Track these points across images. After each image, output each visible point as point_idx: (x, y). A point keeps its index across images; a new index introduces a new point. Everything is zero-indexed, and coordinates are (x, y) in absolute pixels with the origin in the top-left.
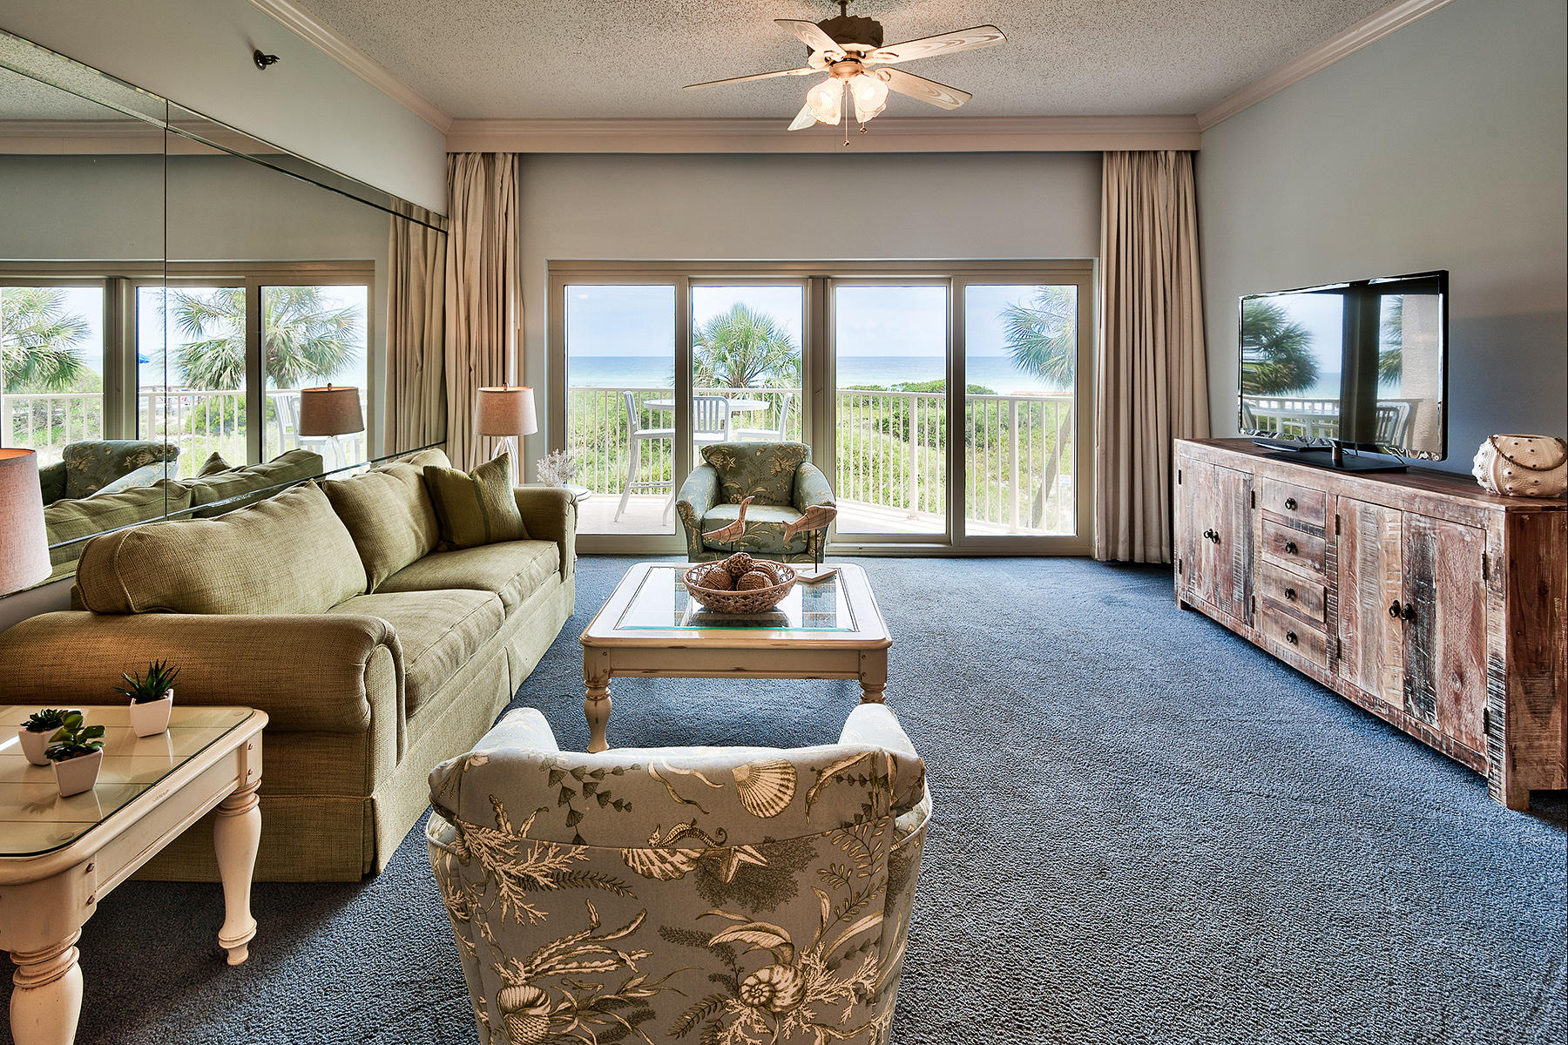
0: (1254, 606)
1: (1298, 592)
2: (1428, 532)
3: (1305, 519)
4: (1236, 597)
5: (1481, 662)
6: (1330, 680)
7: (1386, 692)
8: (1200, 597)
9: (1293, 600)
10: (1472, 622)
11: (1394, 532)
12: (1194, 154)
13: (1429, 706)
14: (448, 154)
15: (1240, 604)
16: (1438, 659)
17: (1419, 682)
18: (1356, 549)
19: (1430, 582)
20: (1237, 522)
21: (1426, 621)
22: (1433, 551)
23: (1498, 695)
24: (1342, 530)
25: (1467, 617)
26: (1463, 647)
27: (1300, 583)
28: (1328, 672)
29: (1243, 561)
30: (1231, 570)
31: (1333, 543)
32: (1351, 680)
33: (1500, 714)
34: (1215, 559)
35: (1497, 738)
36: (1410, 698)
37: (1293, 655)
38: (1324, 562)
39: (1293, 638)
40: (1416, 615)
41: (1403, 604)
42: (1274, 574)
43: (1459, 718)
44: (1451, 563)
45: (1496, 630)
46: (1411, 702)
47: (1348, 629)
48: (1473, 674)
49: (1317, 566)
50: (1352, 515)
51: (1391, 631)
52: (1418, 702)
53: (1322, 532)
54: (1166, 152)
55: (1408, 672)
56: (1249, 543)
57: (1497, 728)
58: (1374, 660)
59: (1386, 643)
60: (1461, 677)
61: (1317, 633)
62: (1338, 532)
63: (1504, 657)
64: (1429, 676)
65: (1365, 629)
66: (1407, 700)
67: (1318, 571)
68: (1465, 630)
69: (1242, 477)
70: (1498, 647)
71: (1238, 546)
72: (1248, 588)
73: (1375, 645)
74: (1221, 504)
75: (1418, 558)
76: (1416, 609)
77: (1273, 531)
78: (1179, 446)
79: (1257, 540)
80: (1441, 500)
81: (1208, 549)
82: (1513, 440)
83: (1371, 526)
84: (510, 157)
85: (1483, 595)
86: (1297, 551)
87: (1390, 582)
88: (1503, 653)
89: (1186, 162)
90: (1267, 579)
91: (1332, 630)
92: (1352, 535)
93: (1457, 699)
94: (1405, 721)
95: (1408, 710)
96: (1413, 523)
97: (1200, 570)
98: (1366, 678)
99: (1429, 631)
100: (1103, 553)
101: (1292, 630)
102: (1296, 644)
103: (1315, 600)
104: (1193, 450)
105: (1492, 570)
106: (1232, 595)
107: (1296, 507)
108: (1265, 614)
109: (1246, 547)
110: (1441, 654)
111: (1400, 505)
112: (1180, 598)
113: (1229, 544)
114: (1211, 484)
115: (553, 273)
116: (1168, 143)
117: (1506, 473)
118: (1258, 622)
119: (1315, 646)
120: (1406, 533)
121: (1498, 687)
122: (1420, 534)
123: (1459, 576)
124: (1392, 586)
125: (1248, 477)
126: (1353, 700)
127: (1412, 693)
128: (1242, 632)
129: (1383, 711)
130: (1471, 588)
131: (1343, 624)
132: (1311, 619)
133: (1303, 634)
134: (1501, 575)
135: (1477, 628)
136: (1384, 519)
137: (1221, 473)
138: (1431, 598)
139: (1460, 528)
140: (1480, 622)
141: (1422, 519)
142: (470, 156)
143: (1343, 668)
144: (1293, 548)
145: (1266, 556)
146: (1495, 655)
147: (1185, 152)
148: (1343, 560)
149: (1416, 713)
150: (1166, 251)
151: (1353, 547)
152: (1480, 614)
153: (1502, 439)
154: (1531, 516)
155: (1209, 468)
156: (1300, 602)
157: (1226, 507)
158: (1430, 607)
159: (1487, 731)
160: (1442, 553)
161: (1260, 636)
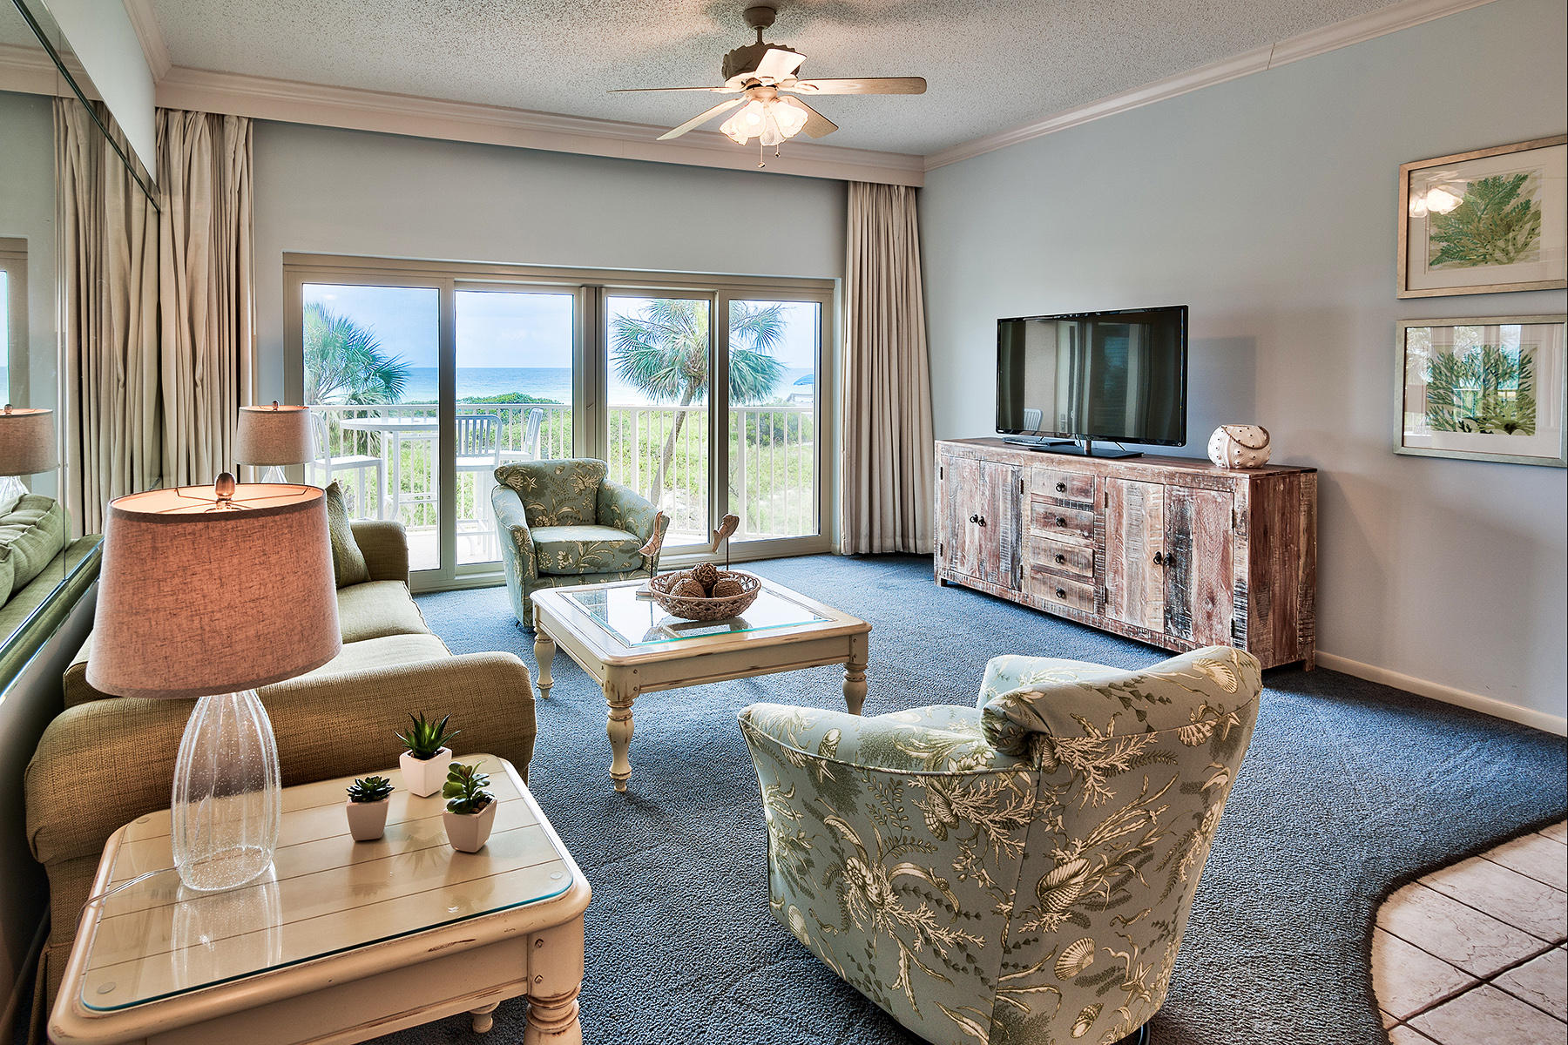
0: (1022, 573)
1: (1067, 556)
2: (1186, 498)
3: (1073, 498)
4: (1003, 568)
5: (1229, 587)
6: (1097, 621)
7: (1149, 622)
8: (963, 573)
9: (1062, 563)
10: (1222, 560)
11: (1157, 501)
12: (917, 190)
13: (1185, 625)
14: (157, 109)
15: (1006, 574)
16: (1194, 590)
17: (1177, 609)
18: (1122, 516)
19: (1188, 534)
20: (1005, 507)
21: (1184, 564)
22: (1191, 512)
23: (1242, 608)
24: (1110, 503)
25: (1218, 556)
26: (1214, 578)
27: (1069, 549)
28: (1096, 615)
29: (1011, 537)
30: (997, 548)
31: (1101, 515)
32: (1118, 617)
33: (1243, 621)
34: (980, 539)
35: (1241, 639)
36: (1169, 622)
37: (1061, 607)
38: (1090, 530)
39: (1062, 593)
40: (1176, 561)
41: (1165, 554)
42: (1043, 545)
43: (1211, 630)
44: (1206, 519)
45: (1241, 562)
46: (1170, 625)
47: (1114, 579)
48: (1222, 596)
49: (1086, 534)
50: (1119, 491)
51: (1154, 576)
52: (1176, 624)
53: (1091, 507)
54: (898, 186)
55: (1168, 603)
56: (1017, 522)
57: (1241, 632)
58: (1138, 599)
59: (1149, 585)
60: (1213, 600)
61: (1086, 586)
62: (1106, 506)
63: (1247, 581)
64: (1186, 604)
65: (1131, 577)
66: (1167, 624)
67: (1086, 538)
68: (1216, 565)
69: (1011, 468)
70: (1242, 575)
71: (1006, 526)
72: (1015, 559)
73: (1139, 588)
74: (987, 493)
75: (1179, 518)
76: (1176, 556)
77: (1042, 511)
78: (940, 447)
79: (1025, 519)
80: (1197, 475)
81: (973, 531)
82: (1238, 429)
83: (1136, 499)
84: (245, 122)
85: (1231, 539)
86: (1066, 524)
87: (1153, 539)
88: (1246, 578)
89: (912, 195)
90: (1036, 551)
91: (1099, 580)
92: (1120, 506)
93: (1209, 616)
94: (1165, 640)
95: (1168, 632)
96: (1174, 493)
97: (963, 550)
98: (1131, 614)
99: (1186, 571)
100: (848, 548)
101: (1060, 587)
102: (1065, 598)
103: (1084, 561)
104: (957, 449)
105: (1238, 521)
106: (998, 568)
107: (1066, 490)
108: (1034, 578)
109: (1014, 526)
110: (1197, 586)
111: (1163, 480)
112: (940, 578)
113: (995, 524)
114: (977, 477)
115: (288, 268)
116: (900, 180)
117: (1236, 453)
118: (1026, 587)
119: (1083, 596)
120: (1168, 501)
121: (1242, 602)
122: (1180, 500)
123: (1212, 528)
124: (1155, 541)
125: (1016, 468)
126: (1119, 633)
127: (1171, 618)
128: (1008, 597)
129: (1146, 636)
130: (1222, 535)
131: (1109, 577)
132: (1079, 576)
133: (1071, 590)
134: (1246, 523)
135: (1226, 562)
136: (1148, 492)
137: (987, 467)
138: (1188, 546)
139: (1213, 493)
140: (1228, 559)
141: (1182, 489)
142: (190, 116)
143: (1110, 610)
144: (1063, 522)
145: (1034, 531)
146: (1240, 580)
147: (911, 187)
148: (1110, 527)
149: (1175, 632)
150: (898, 274)
151: (1120, 516)
152: (1228, 553)
153: (1230, 428)
154: (1261, 480)
155: (974, 464)
156: (1070, 565)
157: (993, 494)
158: (1187, 553)
159: (1233, 636)
160: (1198, 513)
161: (1027, 597)
